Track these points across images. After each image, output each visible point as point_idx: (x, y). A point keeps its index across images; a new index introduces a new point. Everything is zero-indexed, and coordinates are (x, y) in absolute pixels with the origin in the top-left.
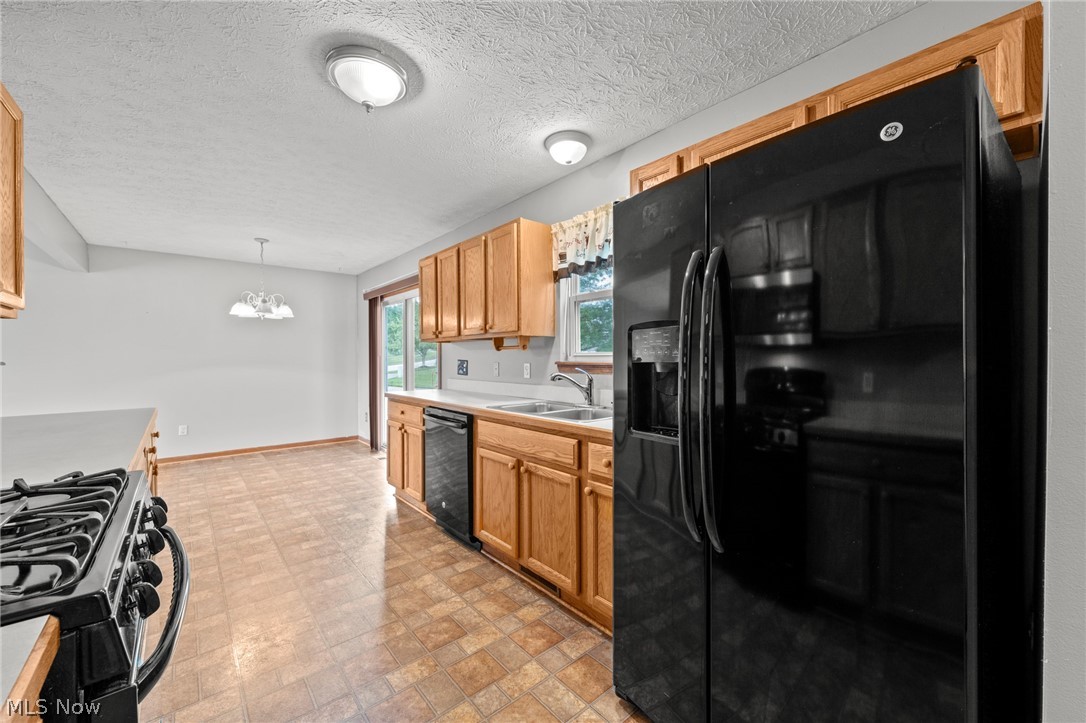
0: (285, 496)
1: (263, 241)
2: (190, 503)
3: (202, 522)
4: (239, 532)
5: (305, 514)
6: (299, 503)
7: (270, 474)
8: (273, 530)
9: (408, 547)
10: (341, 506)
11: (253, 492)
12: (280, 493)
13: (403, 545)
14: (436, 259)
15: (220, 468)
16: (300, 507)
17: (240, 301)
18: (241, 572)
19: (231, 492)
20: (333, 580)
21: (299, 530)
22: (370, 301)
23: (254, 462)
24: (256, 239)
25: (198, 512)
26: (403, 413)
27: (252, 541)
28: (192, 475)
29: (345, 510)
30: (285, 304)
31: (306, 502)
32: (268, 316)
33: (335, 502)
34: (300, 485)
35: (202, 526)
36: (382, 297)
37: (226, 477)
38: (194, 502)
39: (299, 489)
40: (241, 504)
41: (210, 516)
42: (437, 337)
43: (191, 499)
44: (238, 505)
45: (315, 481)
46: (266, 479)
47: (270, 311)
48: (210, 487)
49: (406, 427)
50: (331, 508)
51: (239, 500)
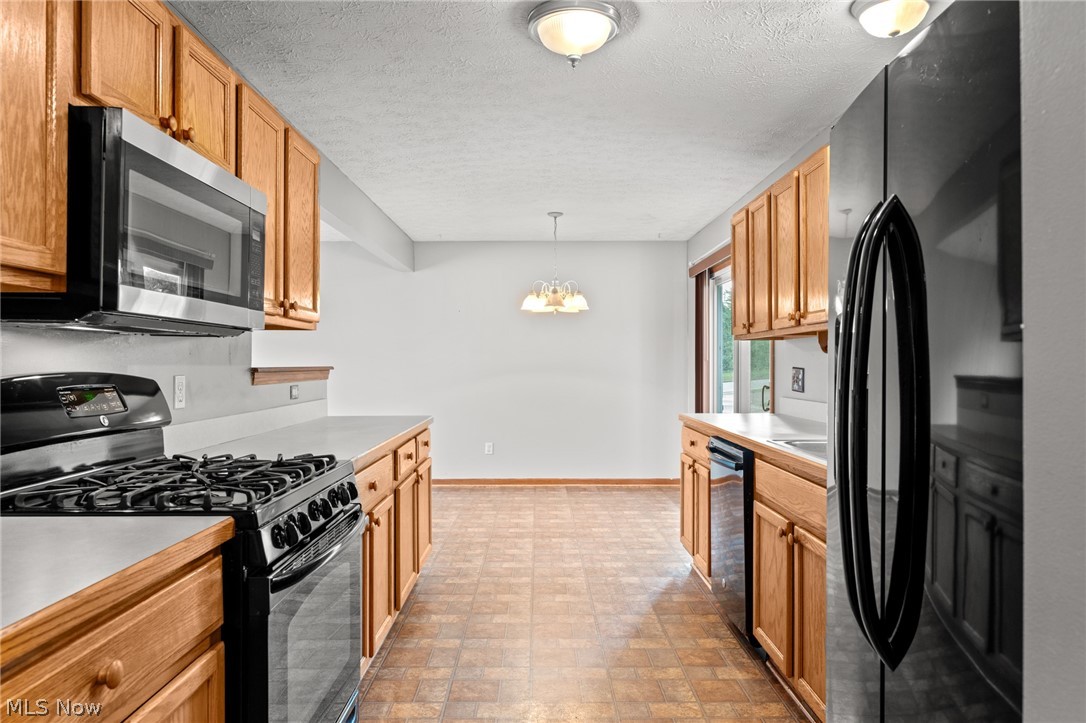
0: (566, 540)
1: (556, 215)
2: (476, 530)
3: (478, 551)
4: (506, 569)
5: (576, 564)
6: (577, 551)
7: (563, 511)
8: (536, 574)
9: (671, 630)
10: (620, 565)
11: (537, 530)
12: (562, 535)
13: (666, 626)
14: (747, 212)
15: (518, 498)
16: (575, 556)
17: (531, 293)
18: (489, 608)
19: (517, 525)
20: (568, 641)
21: (561, 580)
22: (697, 277)
23: (554, 496)
24: (549, 214)
25: (479, 540)
26: (693, 443)
27: (513, 580)
28: (490, 501)
29: (621, 569)
30: (579, 292)
31: (584, 552)
32: (561, 309)
33: (616, 558)
34: (588, 531)
35: (477, 555)
36: (711, 272)
37: (519, 509)
38: (481, 530)
39: (585, 535)
40: (520, 541)
41: (487, 547)
42: (749, 332)
43: (481, 526)
44: (517, 540)
45: (606, 530)
46: (557, 517)
47: (559, 303)
48: (500, 516)
49: (697, 466)
50: (607, 565)
51: (520, 536)
